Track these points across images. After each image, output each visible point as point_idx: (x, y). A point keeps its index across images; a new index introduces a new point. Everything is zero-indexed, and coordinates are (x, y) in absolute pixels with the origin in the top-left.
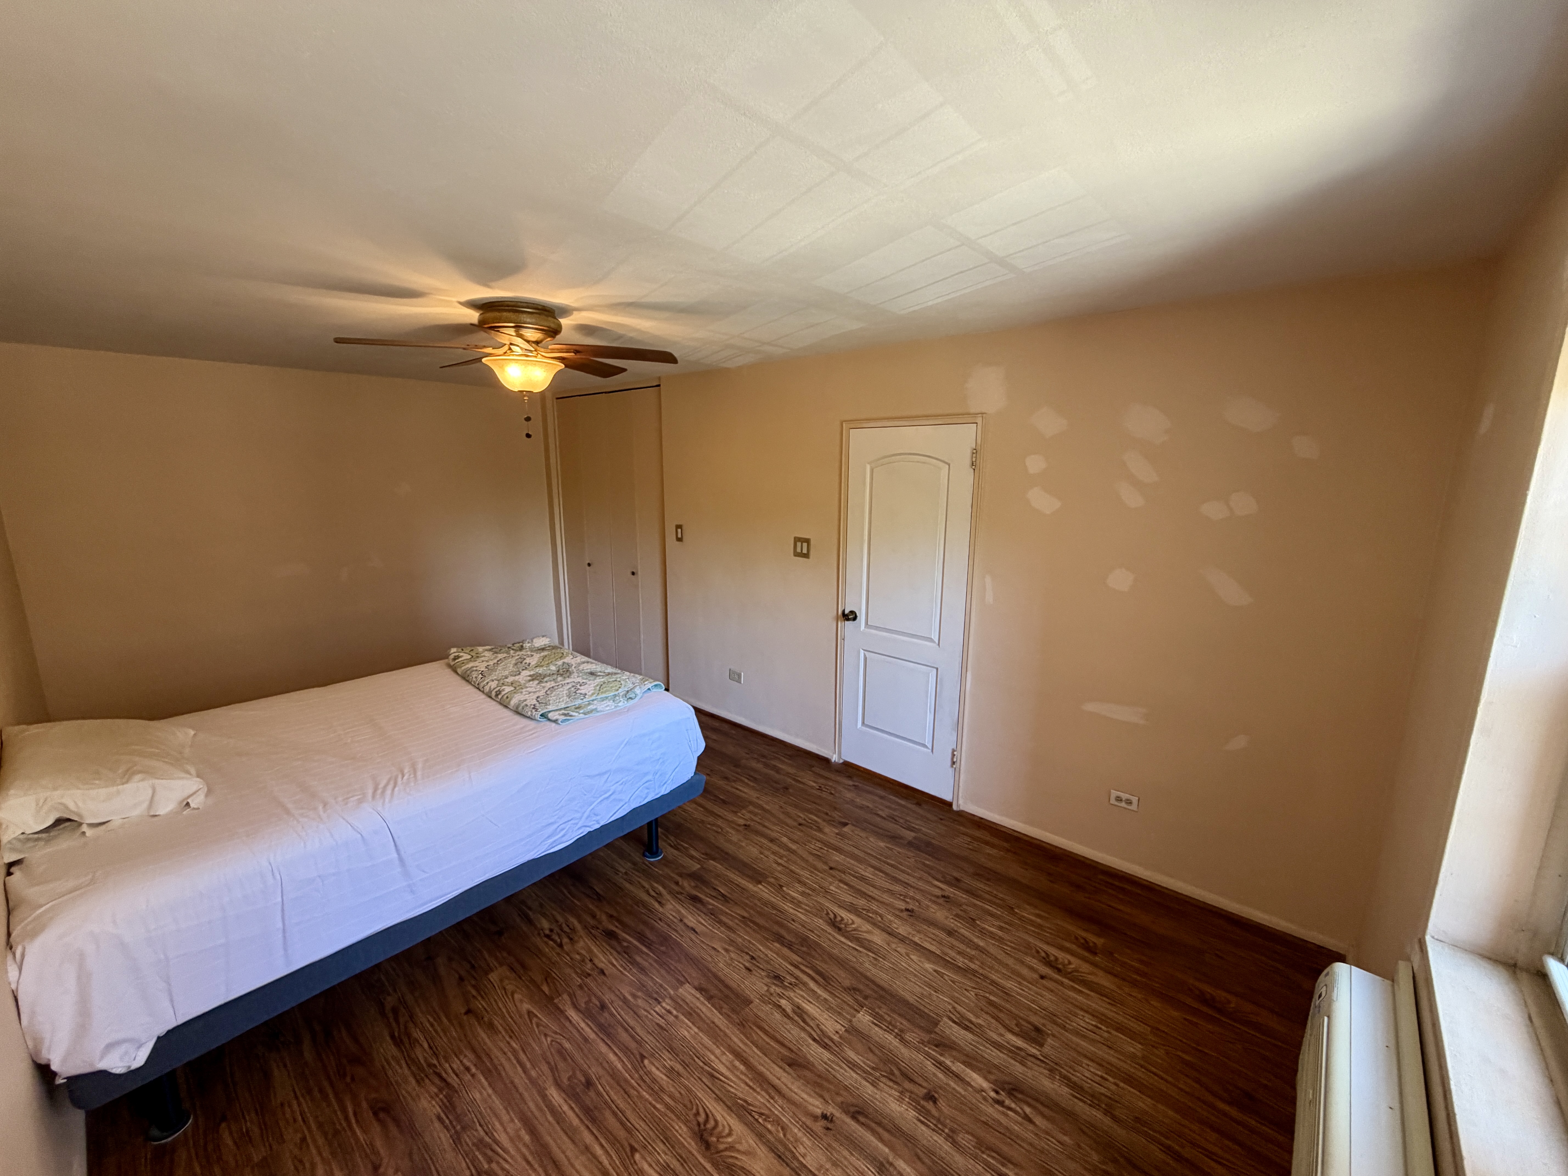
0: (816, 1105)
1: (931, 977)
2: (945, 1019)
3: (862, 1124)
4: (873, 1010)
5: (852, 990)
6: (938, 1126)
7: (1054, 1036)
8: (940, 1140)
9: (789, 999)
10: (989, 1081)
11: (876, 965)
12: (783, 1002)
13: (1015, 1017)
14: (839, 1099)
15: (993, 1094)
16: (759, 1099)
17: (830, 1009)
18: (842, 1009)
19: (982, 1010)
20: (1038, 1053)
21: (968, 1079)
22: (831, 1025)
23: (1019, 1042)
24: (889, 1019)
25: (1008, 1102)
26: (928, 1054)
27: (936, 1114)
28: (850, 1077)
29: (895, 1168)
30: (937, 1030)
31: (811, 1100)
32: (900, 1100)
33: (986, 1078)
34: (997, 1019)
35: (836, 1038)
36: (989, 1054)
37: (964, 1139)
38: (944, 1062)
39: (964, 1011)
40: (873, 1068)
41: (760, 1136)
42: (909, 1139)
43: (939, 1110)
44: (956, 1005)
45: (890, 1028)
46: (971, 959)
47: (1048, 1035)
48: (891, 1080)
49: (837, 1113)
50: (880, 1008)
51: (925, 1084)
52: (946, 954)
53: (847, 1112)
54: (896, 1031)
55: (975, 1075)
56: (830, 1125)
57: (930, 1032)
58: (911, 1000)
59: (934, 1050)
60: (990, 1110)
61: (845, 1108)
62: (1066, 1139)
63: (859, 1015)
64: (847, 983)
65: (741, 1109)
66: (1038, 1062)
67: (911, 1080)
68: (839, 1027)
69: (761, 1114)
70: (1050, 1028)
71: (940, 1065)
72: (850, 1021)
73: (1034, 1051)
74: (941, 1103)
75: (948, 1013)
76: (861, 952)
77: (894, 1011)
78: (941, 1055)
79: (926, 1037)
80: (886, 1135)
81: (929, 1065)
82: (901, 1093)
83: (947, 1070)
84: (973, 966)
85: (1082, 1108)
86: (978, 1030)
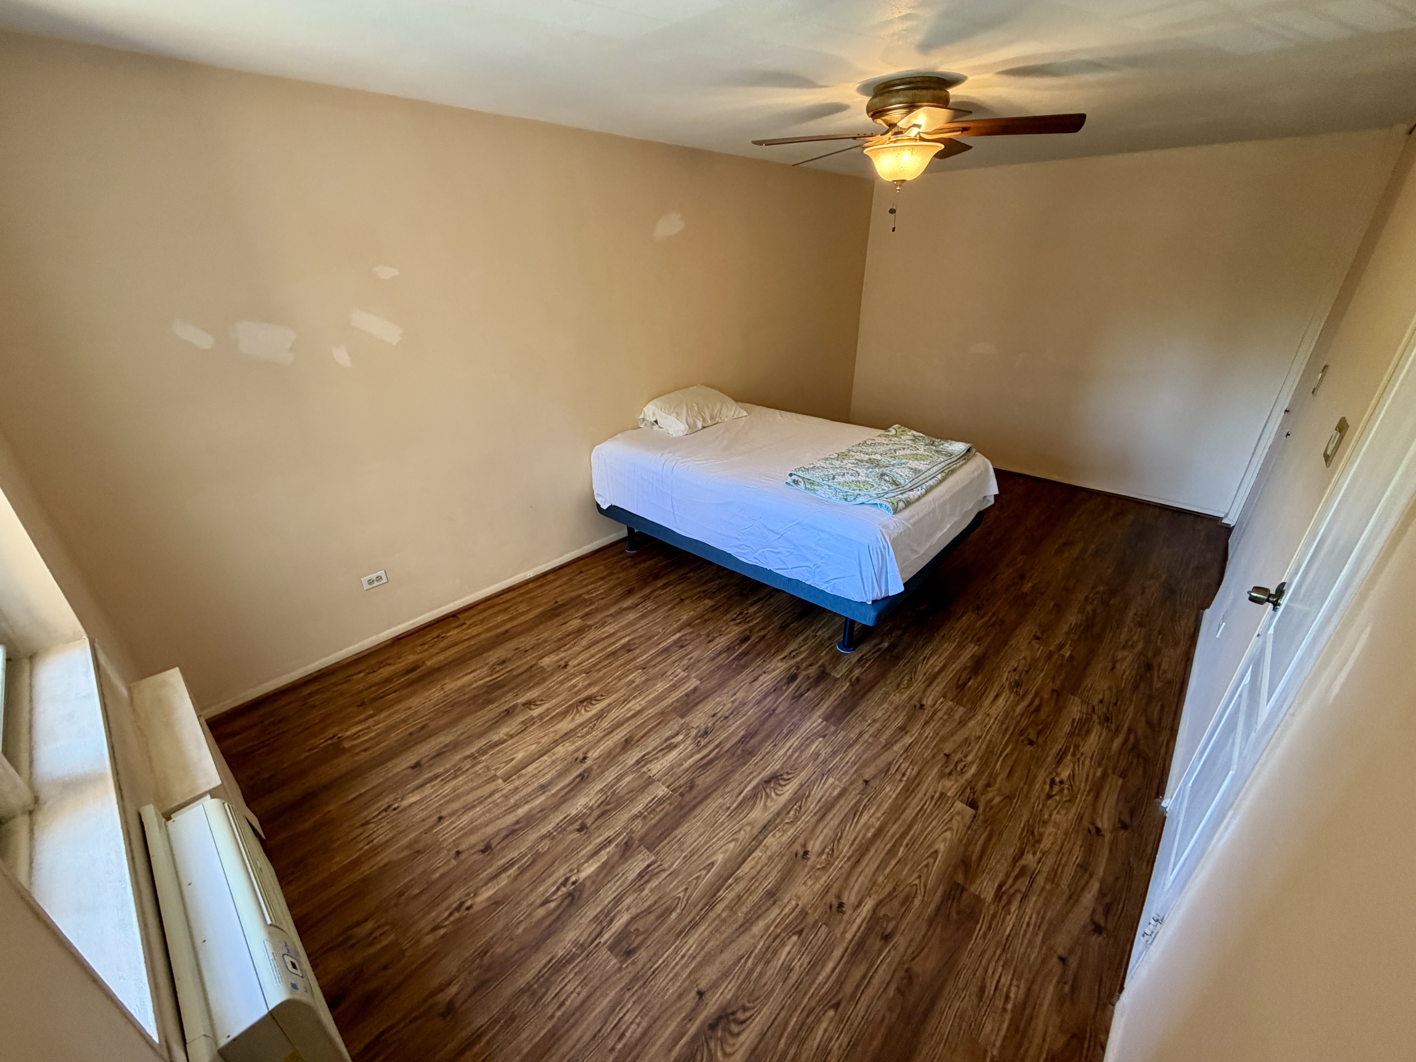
0: (594, 754)
1: (704, 856)
2: (653, 858)
3: (574, 779)
4: (668, 799)
5: (691, 785)
6: (560, 829)
7: (620, 969)
8: (550, 827)
9: (683, 741)
10: (585, 879)
11: (721, 807)
12: (680, 737)
13: (648, 933)
14: (595, 767)
15: (573, 879)
16: (605, 724)
17: (672, 767)
18: (672, 776)
19: (660, 898)
20: (603, 940)
21: (591, 861)
22: (656, 768)
23: (618, 923)
24: (658, 810)
25: (564, 890)
26: (619, 834)
27: (568, 829)
28: (611, 775)
29: (540, 795)
30: (642, 847)
31: (598, 751)
32: (586, 806)
33: (588, 877)
34: (648, 911)
35: (645, 769)
36: (611, 888)
37: (546, 844)
38: (610, 845)
39: (660, 880)
40: (615, 791)
41: (581, 725)
42: (556, 807)
43: (571, 832)
44: (668, 873)
45: (651, 809)
46: (731, 908)
47: (622, 963)
48: (602, 803)
49: (585, 766)
50: (670, 804)
51: (594, 826)
52: (736, 880)
53: (585, 771)
54: (646, 813)
55: (593, 868)
56: (578, 761)
57: (642, 840)
58: (677, 832)
59: (623, 840)
60: (561, 871)
61: (589, 770)
62: (520, 930)
63: (664, 787)
64: (699, 781)
65: (600, 716)
66: (593, 936)
67: (599, 817)
68: (654, 772)
69: (594, 725)
70: (630, 971)
71: (609, 842)
72: (659, 780)
73: (606, 936)
74: (576, 835)
75: (659, 863)
76: (737, 797)
77: (666, 815)
78: (617, 845)
79: (637, 836)
80: (563, 793)
81: (610, 833)
82: (591, 807)
83: (602, 847)
84: (719, 907)
85: (539, 962)
86: (637, 886)
